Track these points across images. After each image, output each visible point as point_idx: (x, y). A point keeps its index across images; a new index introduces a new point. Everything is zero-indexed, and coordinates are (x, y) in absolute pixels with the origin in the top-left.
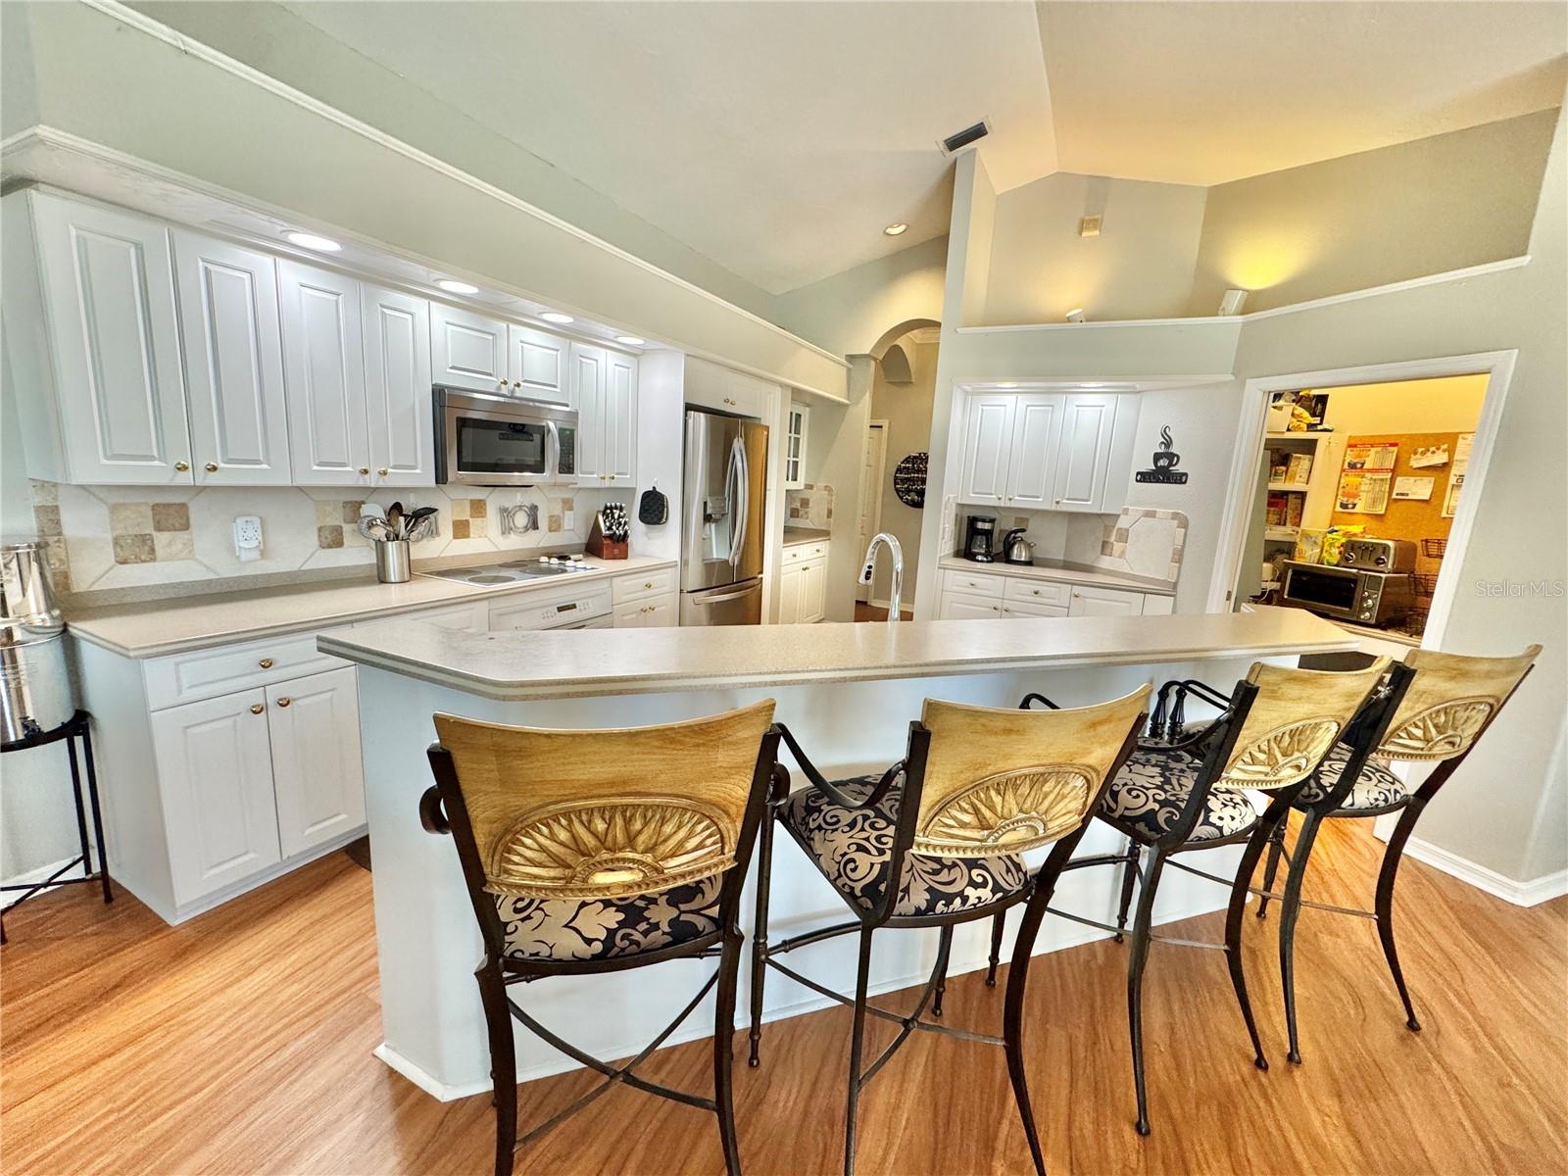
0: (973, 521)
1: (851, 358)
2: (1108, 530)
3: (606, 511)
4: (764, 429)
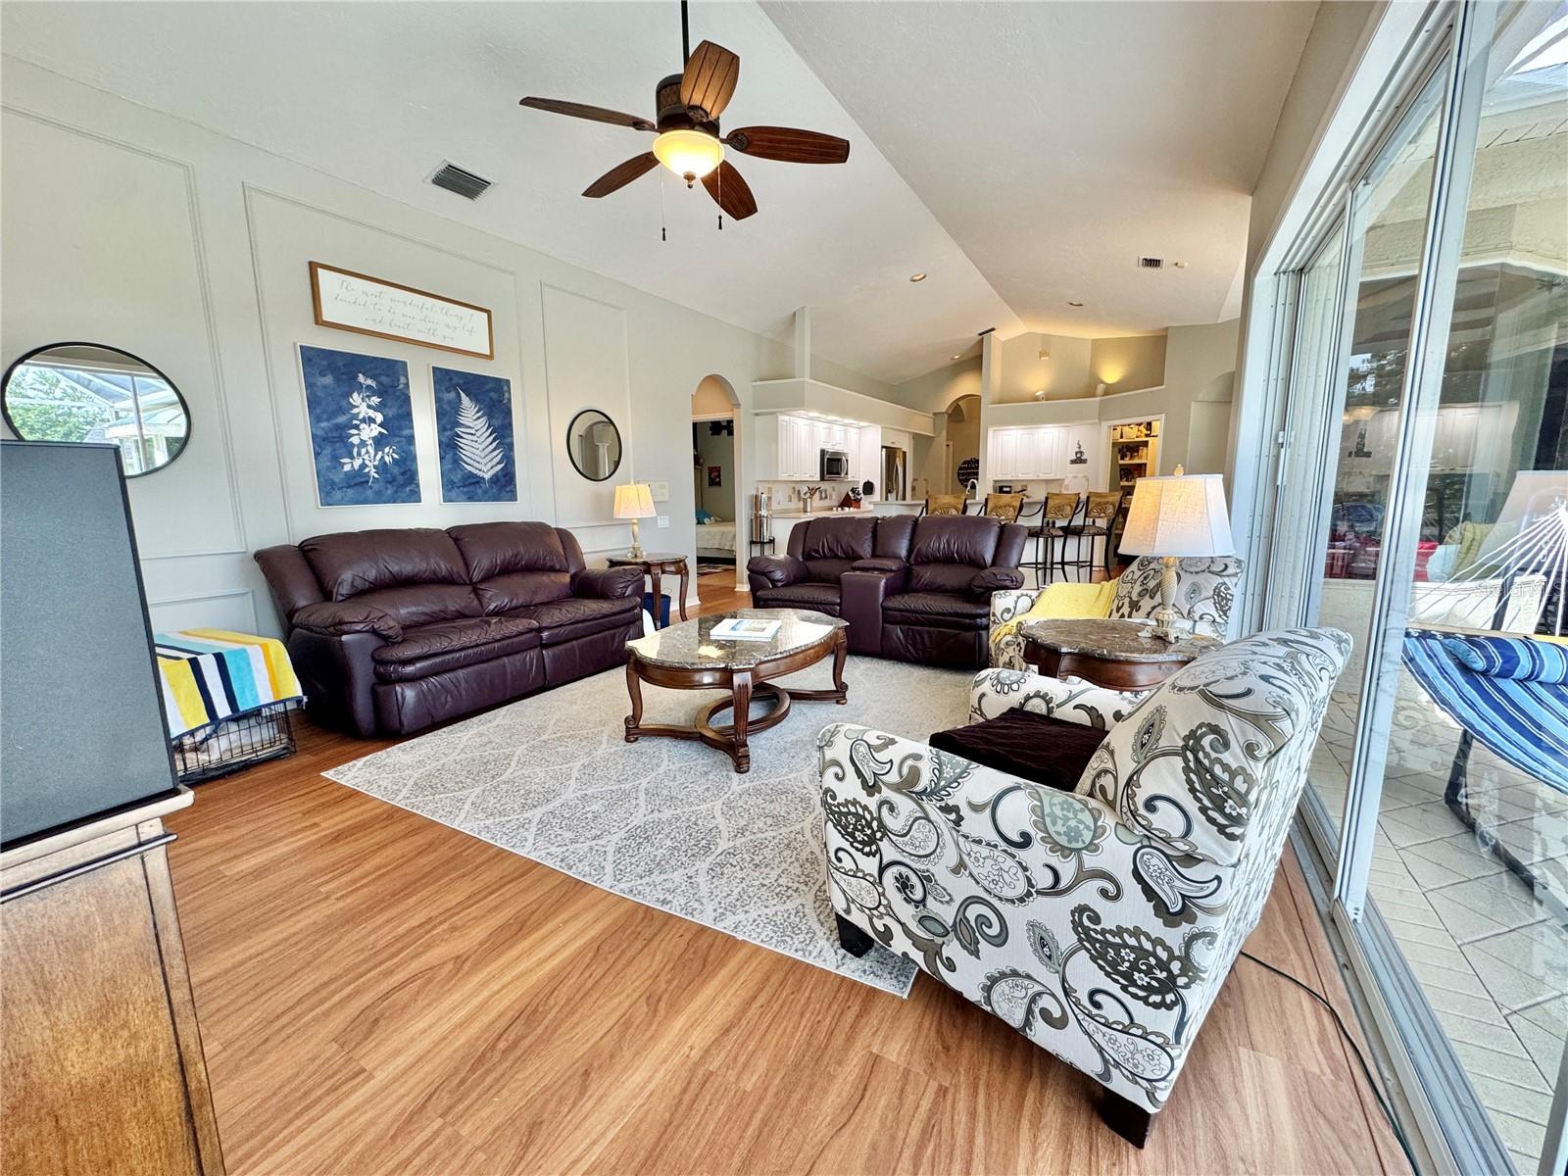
0: (1001, 486)
1: (935, 414)
3: (853, 490)
4: (905, 453)
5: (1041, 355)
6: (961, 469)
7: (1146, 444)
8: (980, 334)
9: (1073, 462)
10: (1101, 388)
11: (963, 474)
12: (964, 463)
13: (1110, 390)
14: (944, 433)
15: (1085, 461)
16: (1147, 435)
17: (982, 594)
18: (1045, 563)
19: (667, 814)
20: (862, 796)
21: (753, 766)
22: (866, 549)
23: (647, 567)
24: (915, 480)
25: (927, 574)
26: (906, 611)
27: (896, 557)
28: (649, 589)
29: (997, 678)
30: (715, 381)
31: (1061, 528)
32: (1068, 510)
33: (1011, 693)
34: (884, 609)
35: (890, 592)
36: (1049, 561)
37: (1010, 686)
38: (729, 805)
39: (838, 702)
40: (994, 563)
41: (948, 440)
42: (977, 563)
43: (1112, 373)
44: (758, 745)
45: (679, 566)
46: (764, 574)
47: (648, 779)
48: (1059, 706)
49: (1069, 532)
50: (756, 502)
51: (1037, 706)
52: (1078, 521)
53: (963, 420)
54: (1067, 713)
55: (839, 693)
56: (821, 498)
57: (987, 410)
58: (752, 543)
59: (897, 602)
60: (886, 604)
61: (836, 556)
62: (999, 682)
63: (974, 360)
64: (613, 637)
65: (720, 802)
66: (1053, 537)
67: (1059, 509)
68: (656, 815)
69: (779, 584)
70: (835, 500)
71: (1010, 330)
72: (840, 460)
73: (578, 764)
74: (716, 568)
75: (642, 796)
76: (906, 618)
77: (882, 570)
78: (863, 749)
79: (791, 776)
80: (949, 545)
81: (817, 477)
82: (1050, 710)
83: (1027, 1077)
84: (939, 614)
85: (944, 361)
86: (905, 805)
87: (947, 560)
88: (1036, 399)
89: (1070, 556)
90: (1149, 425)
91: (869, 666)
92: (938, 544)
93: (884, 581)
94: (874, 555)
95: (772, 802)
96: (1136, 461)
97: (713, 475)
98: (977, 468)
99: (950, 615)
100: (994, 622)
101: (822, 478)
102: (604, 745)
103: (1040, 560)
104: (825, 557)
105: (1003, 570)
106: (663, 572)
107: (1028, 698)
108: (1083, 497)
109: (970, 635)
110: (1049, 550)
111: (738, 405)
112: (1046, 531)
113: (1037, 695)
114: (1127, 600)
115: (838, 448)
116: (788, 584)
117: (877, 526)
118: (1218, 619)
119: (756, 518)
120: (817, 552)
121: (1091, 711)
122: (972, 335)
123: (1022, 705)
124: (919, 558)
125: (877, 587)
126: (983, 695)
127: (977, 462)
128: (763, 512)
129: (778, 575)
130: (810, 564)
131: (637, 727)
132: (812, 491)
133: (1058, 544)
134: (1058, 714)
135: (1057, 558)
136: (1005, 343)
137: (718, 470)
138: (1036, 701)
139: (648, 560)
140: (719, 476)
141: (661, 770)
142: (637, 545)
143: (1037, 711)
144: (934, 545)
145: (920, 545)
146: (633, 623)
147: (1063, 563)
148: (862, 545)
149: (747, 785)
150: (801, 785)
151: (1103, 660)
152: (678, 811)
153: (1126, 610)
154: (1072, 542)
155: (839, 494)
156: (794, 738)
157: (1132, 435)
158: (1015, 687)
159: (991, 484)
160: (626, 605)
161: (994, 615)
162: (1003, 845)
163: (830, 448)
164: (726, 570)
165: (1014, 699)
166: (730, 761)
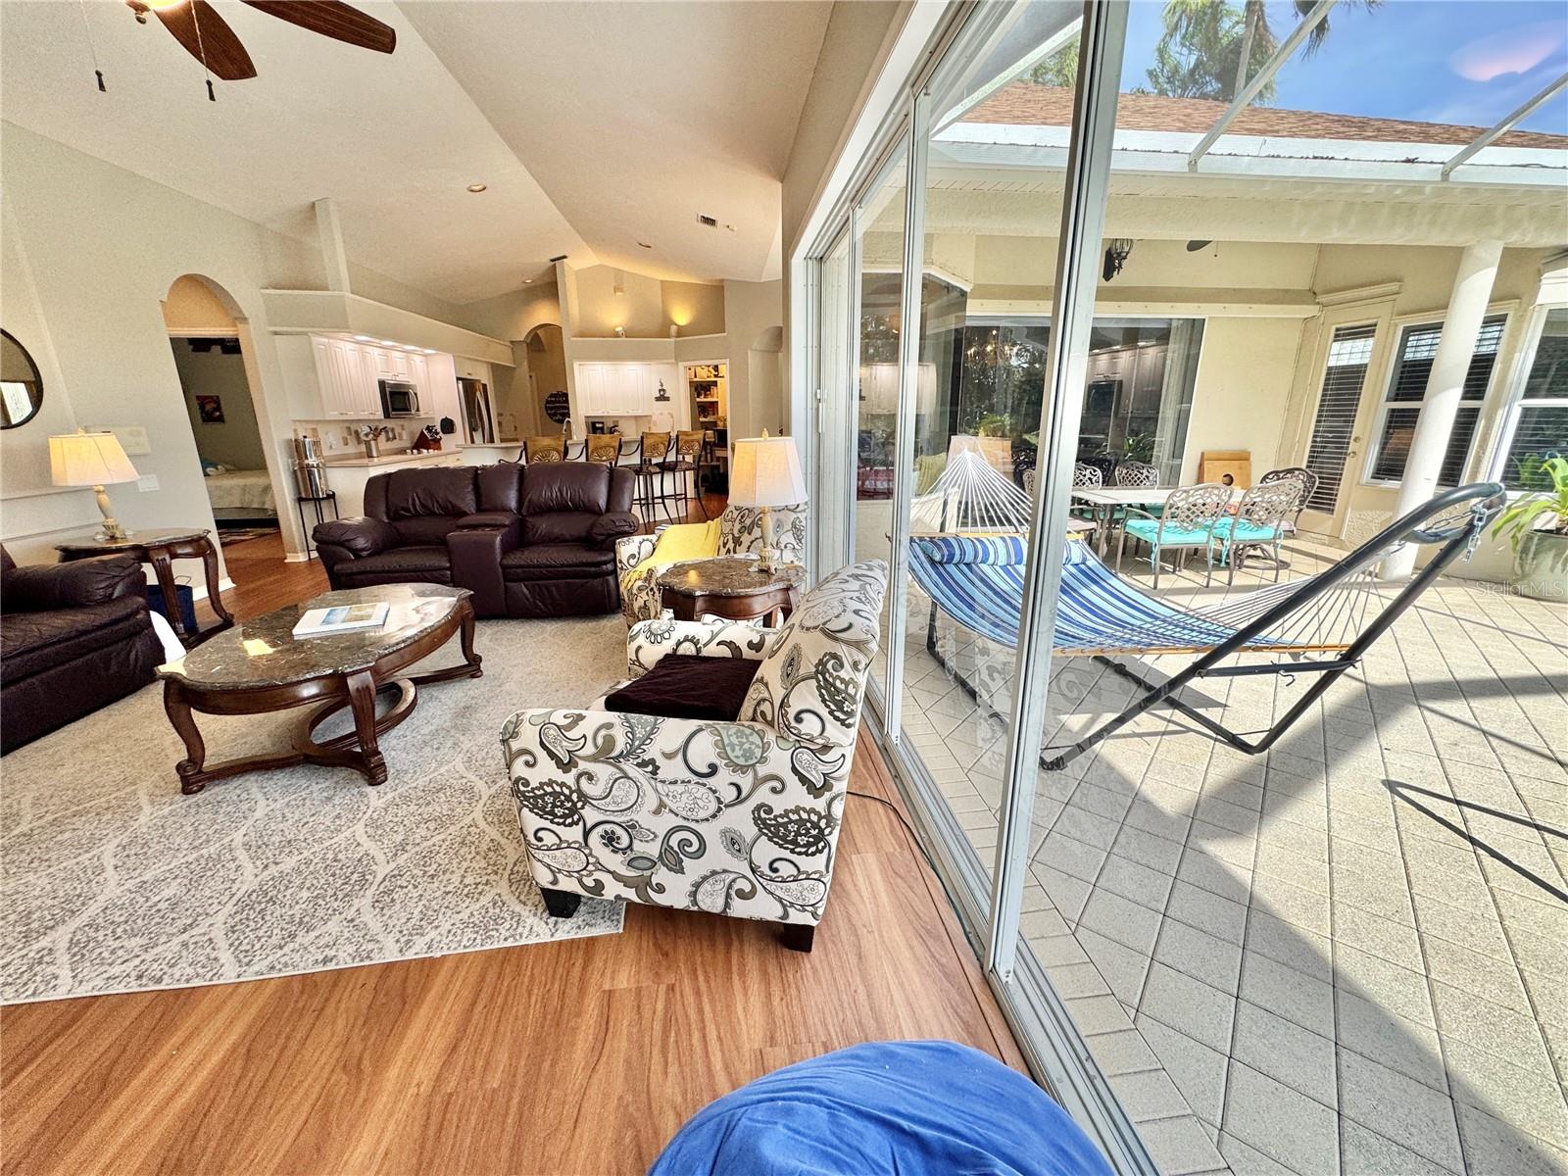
0: (594, 424)
1: (512, 342)
2: (649, 422)
3: (428, 428)
4: (485, 386)
5: (616, 289)
6: (548, 402)
7: (715, 384)
8: (552, 260)
9: (658, 399)
10: (674, 329)
11: (551, 409)
12: (552, 396)
13: (681, 332)
14: (526, 363)
15: (667, 399)
16: (716, 376)
17: (603, 541)
18: (647, 498)
19: (289, 863)
20: (558, 775)
21: (391, 771)
22: (468, 502)
23: (143, 553)
24: (500, 415)
25: (544, 525)
26: (529, 566)
27: (505, 510)
28: (152, 579)
29: (649, 630)
30: (196, 283)
31: (657, 465)
32: (662, 449)
33: (664, 642)
34: (504, 567)
35: (507, 549)
36: (650, 496)
37: (662, 635)
38: (374, 824)
39: (473, 676)
40: (608, 510)
41: (531, 368)
42: (591, 510)
43: (682, 316)
44: (392, 746)
45: (199, 547)
46: (341, 544)
47: (242, 831)
48: (705, 645)
49: (665, 468)
50: (298, 449)
51: (687, 649)
52: (671, 457)
53: (544, 350)
54: (712, 650)
55: (472, 667)
56: (388, 439)
57: (569, 342)
58: (300, 500)
59: (517, 559)
60: (505, 562)
61: (432, 514)
62: (652, 633)
63: (548, 287)
64: (107, 660)
65: (361, 824)
66: (651, 474)
67: (655, 447)
68: (273, 870)
69: (364, 553)
70: (405, 441)
71: (581, 261)
72: (407, 393)
73: (110, 847)
74: (244, 534)
75: (242, 855)
76: (530, 574)
77: (495, 526)
78: (553, 732)
79: (443, 770)
80: (562, 494)
81: (380, 414)
82: (698, 650)
83: (729, 945)
84: (563, 566)
85: (515, 284)
86: (604, 772)
87: (561, 508)
88: (617, 335)
89: (668, 490)
90: (716, 368)
91: (496, 629)
92: (550, 493)
93: (498, 539)
94: (480, 509)
95: (429, 804)
96: (709, 399)
97: (209, 407)
98: (567, 401)
99: (577, 565)
100: (622, 568)
101: (387, 416)
102: (147, 809)
103: (642, 496)
104: (417, 515)
105: (619, 516)
106: (174, 556)
107: (679, 644)
108: (673, 435)
109: (597, 581)
110: (649, 486)
111: (244, 320)
112: (644, 470)
113: (686, 639)
114: (730, 537)
115: (402, 379)
116: (377, 551)
117: (476, 475)
118: (797, 547)
119: (302, 468)
120: (407, 510)
121: (730, 644)
122: (543, 260)
123: (675, 650)
124: (530, 509)
125: (492, 545)
126: (639, 647)
127: (566, 395)
128: (312, 461)
129: (361, 542)
130: (402, 526)
131: (200, 772)
132: (376, 432)
133: (657, 480)
134: (705, 652)
135: (657, 493)
136: (577, 272)
137: (216, 401)
138: (687, 645)
139: (143, 541)
140: (218, 408)
141: (258, 815)
142: (110, 522)
143: (688, 653)
144: (545, 494)
145: (532, 495)
146: (137, 633)
147: (663, 497)
148: (463, 499)
149: (390, 796)
150: (457, 775)
151: (729, 597)
152: (306, 853)
153: (730, 545)
154: (668, 478)
155: (412, 433)
156: (433, 728)
157: (704, 375)
158: (666, 635)
159: (583, 421)
160: (119, 611)
161: (621, 562)
162: (695, 779)
163: (390, 379)
164: (262, 535)
165: (667, 647)
166: (356, 774)
